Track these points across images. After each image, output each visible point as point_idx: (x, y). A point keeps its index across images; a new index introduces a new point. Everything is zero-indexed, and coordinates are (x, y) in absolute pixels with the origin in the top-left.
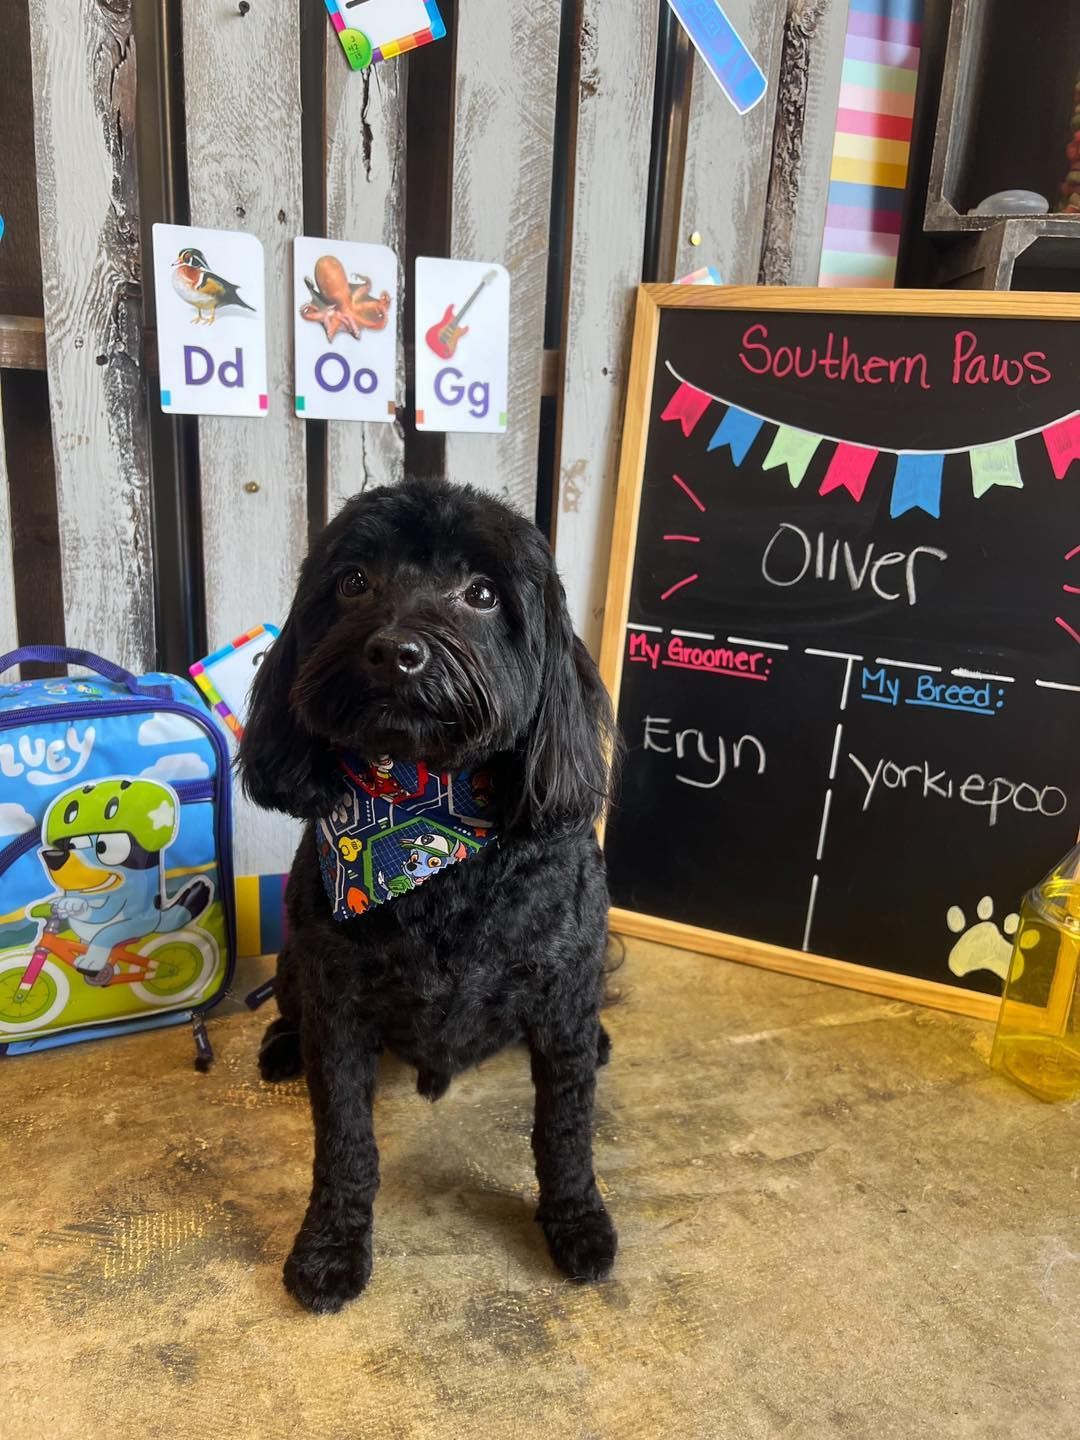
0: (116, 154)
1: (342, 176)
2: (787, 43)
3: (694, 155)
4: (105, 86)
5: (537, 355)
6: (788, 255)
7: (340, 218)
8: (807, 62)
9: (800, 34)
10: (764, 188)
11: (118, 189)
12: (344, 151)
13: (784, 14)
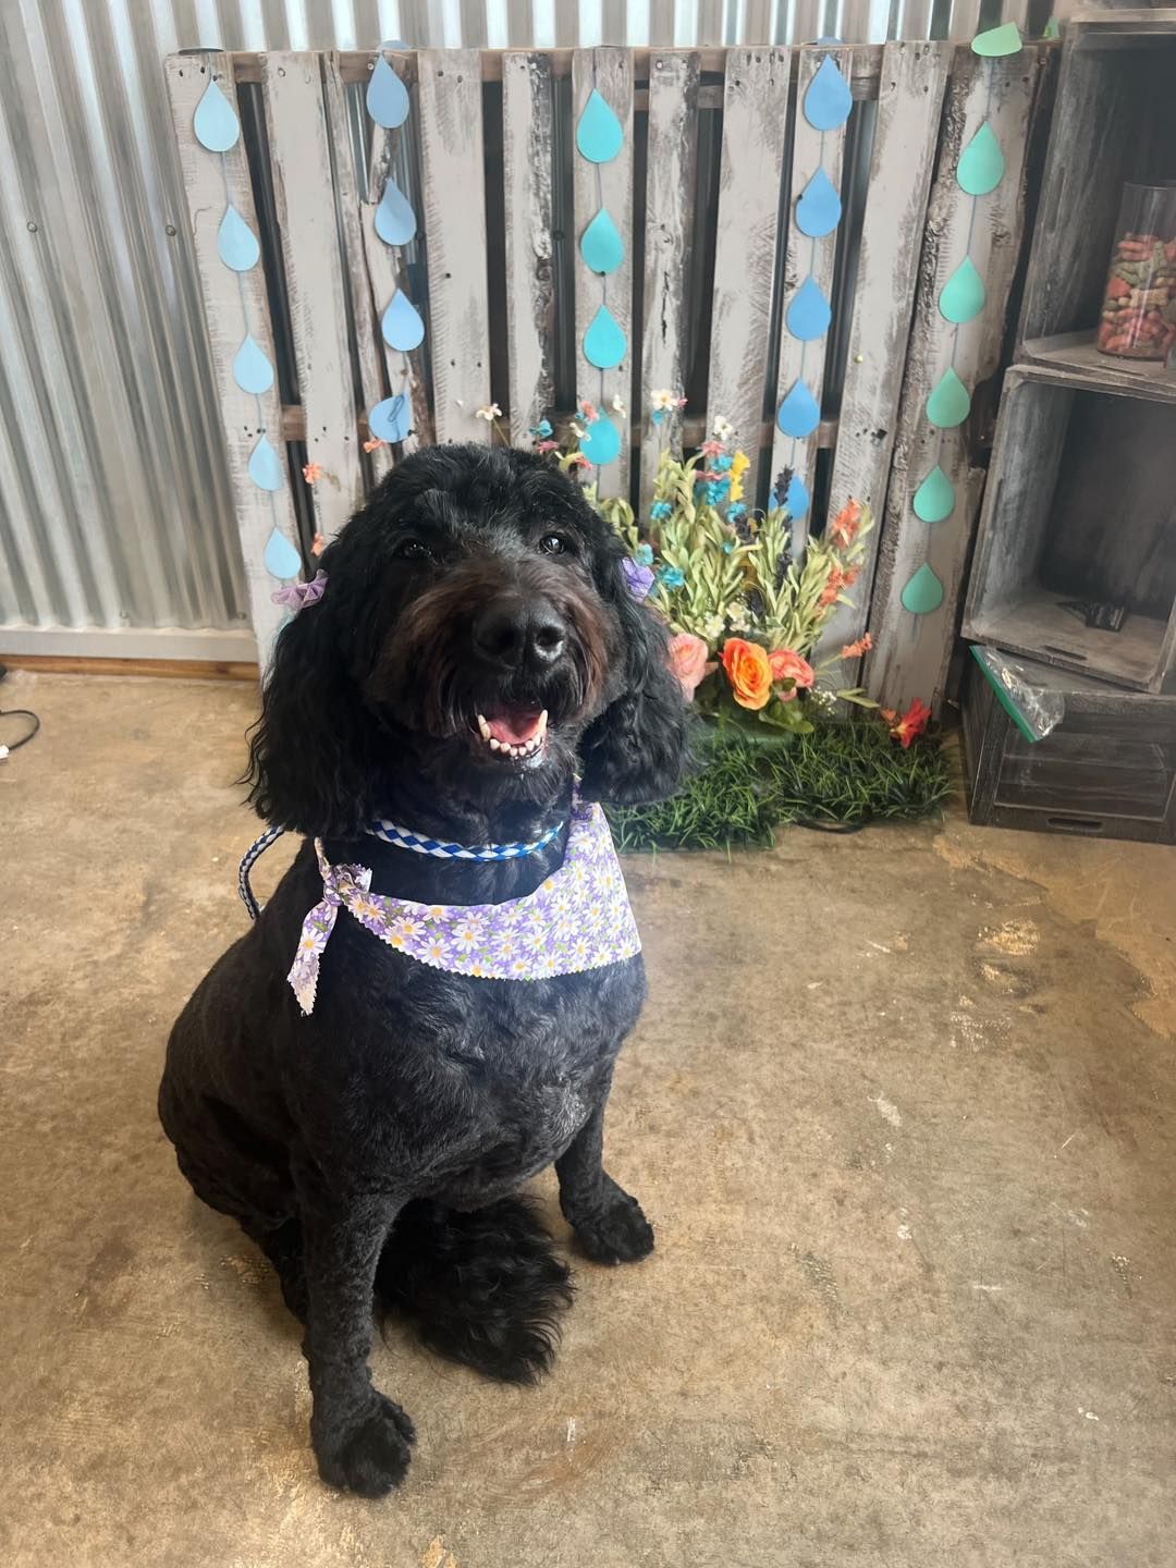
0: (544, 347)
1: (650, 347)
2: (925, 239)
3: (859, 312)
4: (539, 316)
5: (758, 428)
6: (923, 364)
7: (649, 368)
8: (937, 250)
9: (933, 234)
10: (907, 326)
11: (544, 364)
12: (652, 334)
13: (922, 222)
